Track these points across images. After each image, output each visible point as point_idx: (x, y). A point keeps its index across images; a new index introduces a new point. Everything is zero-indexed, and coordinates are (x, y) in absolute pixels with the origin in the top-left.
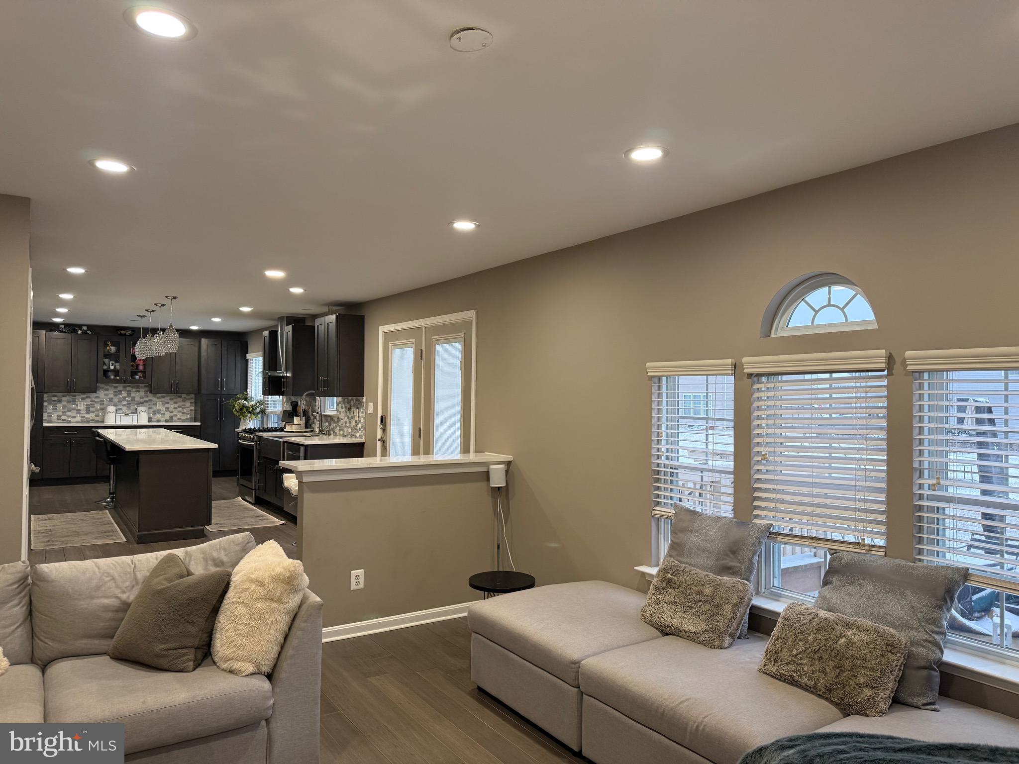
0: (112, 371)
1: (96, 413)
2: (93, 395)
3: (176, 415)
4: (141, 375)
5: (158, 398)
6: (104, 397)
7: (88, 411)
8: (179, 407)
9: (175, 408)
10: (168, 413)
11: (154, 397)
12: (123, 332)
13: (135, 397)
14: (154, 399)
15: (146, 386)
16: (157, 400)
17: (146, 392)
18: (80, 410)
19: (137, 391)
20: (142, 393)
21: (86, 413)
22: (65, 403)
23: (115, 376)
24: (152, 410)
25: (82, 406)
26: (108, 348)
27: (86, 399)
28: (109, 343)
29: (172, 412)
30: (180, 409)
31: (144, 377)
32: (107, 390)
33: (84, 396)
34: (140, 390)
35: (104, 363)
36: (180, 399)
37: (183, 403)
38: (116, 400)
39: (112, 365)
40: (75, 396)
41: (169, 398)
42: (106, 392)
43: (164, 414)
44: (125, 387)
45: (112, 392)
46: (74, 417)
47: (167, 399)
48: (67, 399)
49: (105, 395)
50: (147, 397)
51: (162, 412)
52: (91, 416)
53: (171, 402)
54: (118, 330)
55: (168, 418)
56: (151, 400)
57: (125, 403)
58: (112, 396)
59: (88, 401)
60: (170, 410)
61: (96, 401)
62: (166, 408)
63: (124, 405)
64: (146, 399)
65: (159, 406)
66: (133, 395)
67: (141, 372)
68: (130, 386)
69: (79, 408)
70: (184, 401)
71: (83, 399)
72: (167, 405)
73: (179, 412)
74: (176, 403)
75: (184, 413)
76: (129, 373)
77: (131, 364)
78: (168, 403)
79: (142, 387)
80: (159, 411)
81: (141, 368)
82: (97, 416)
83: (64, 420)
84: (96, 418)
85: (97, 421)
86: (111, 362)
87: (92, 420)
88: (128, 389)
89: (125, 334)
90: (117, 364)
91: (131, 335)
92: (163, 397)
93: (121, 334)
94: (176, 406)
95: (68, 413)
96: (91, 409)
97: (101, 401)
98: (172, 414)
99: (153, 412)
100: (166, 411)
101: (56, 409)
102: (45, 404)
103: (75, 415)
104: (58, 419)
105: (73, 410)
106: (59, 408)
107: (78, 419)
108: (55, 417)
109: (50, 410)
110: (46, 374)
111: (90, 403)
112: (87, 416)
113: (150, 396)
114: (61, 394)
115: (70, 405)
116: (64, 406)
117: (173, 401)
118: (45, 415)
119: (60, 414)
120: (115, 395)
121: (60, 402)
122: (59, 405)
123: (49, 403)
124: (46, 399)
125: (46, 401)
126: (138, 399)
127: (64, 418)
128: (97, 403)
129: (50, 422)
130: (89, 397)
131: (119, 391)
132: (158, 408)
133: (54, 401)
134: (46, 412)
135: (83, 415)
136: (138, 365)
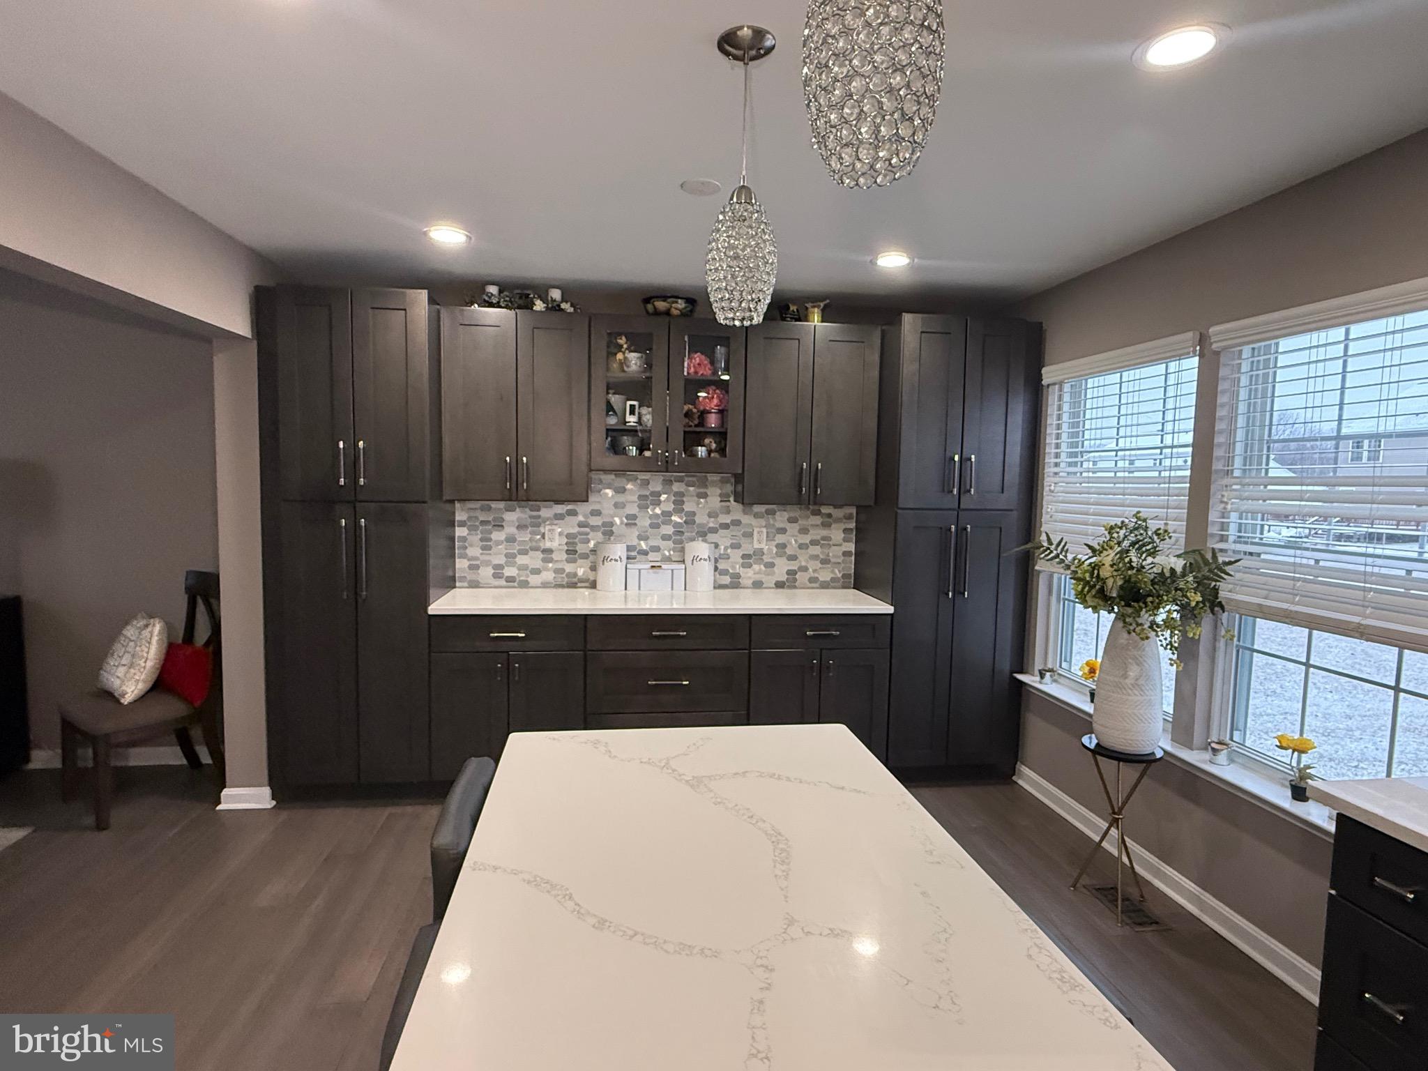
0: (632, 432)
1: (593, 557)
2: (584, 507)
3: (805, 569)
4: (714, 446)
5: (756, 516)
6: (612, 511)
7: (572, 554)
8: (814, 543)
9: (801, 546)
10: (784, 560)
11: (745, 513)
12: (661, 305)
13: (694, 514)
14: (746, 519)
15: (723, 481)
16: (754, 522)
17: (724, 498)
18: (550, 551)
19: (700, 496)
20: (714, 501)
21: (568, 561)
22: (510, 530)
23: (642, 448)
24: (739, 552)
25: (555, 537)
26: (620, 356)
27: (568, 518)
28: (622, 341)
29: (793, 558)
30: (815, 550)
31: (722, 451)
32: (621, 490)
33: (561, 509)
34: (710, 491)
35: (610, 408)
36: (817, 520)
37: (825, 532)
38: (644, 522)
39: (632, 412)
40: (538, 509)
41: (786, 515)
42: (621, 498)
43: (772, 565)
44: (668, 482)
45: (635, 498)
46: (536, 572)
47: (781, 518)
48: (518, 519)
49: (616, 505)
50: (728, 512)
51: (766, 559)
52: (580, 569)
53: (793, 529)
54: (647, 300)
55: (784, 578)
56: (737, 523)
57: (668, 530)
58: (633, 509)
59: (571, 525)
60: (789, 551)
61: (592, 523)
62: (777, 546)
63: (665, 538)
64: (726, 519)
65: (760, 541)
66: (688, 507)
67: (711, 433)
68: (680, 480)
69: (548, 545)
70: (826, 525)
71: (559, 517)
72: (780, 539)
73: (815, 557)
74: (804, 531)
75: (825, 561)
76: (677, 438)
77: (686, 408)
78: (783, 531)
79: (714, 484)
80: (760, 553)
81: (713, 421)
82: (593, 567)
83: (510, 579)
84: (592, 575)
86: (629, 403)
87: (581, 581)
88: (677, 487)
89: (667, 313)
90: (644, 410)
91: (683, 314)
92: (773, 513)
93: (657, 313)
94: (806, 539)
95: (521, 560)
96: (581, 548)
97: (604, 524)
98: (794, 566)
99: (744, 556)
100: (778, 555)
101: (490, 548)
102: (460, 532)
103: (538, 564)
104: (496, 576)
105: (536, 549)
106: (498, 543)
107: (548, 576)
108: (486, 573)
109: (474, 551)
110: (446, 440)
111: (576, 530)
112: (569, 568)
113: (737, 511)
114: (501, 505)
115: (524, 536)
116: (511, 539)
117: (796, 526)
118: (461, 564)
119: (501, 560)
120: (643, 507)
121: (499, 526)
122: (498, 536)
123: (472, 529)
124: (460, 516)
125: (462, 524)
126: (701, 519)
127: (509, 571)
128: (594, 528)
129: (475, 585)
130: (573, 513)
131: (653, 494)
132: (756, 546)
133: (483, 523)
134: (464, 556)
135: (559, 566)
136: (704, 414)
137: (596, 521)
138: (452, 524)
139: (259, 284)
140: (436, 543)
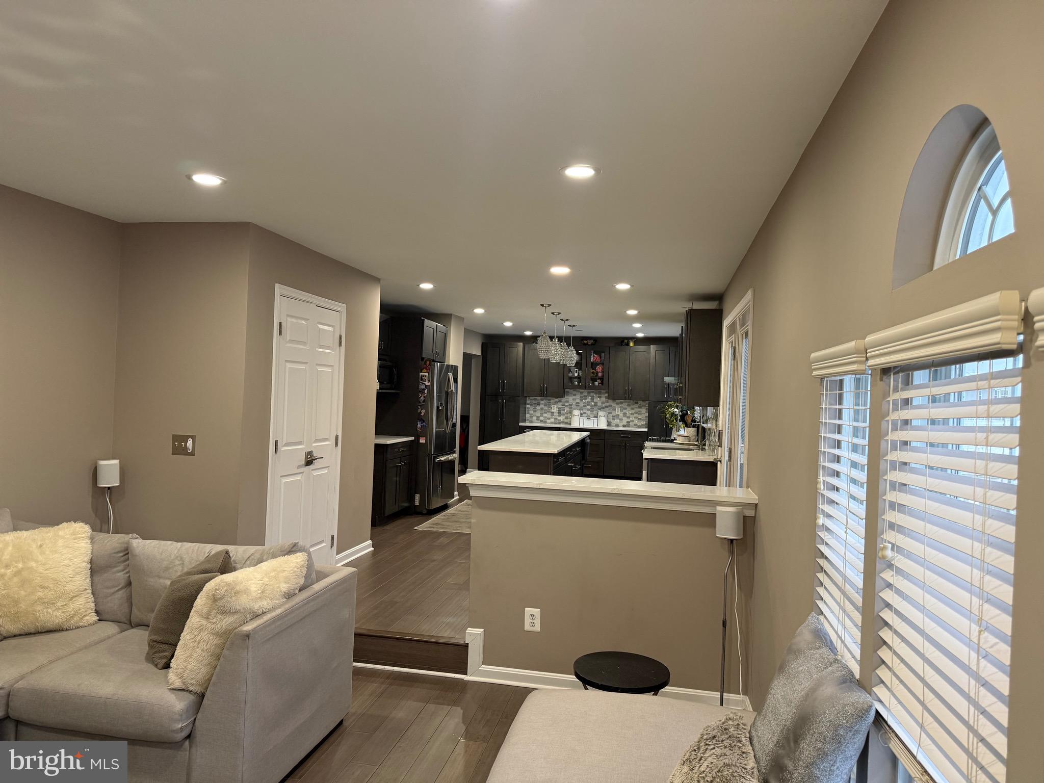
0: (576, 378)
1: (566, 415)
2: (564, 400)
3: (633, 421)
4: (600, 382)
5: (617, 404)
6: (572, 401)
7: (560, 414)
8: (636, 413)
9: (632, 414)
10: (626, 418)
11: (614, 402)
12: (585, 342)
14: (614, 405)
15: (604, 393)
16: (616, 406)
17: (606, 398)
18: (553, 413)
19: (599, 397)
20: (603, 399)
21: (558, 416)
22: (542, 406)
23: (579, 383)
24: (611, 415)
25: (555, 409)
27: (559, 403)
29: (629, 417)
30: (636, 415)
31: (602, 383)
32: (575, 395)
33: (557, 400)
34: (602, 395)
35: (570, 371)
36: (637, 406)
37: (639, 410)
38: (581, 405)
39: (576, 372)
40: (550, 400)
41: (626, 404)
42: (574, 397)
43: (622, 419)
44: (589, 393)
45: (579, 397)
46: (549, 419)
47: (625, 405)
48: (544, 403)
49: (573, 399)
50: (608, 402)
51: (620, 417)
52: (562, 418)
54: (582, 340)
55: (626, 424)
56: (610, 406)
57: (589, 407)
58: (578, 401)
59: (560, 405)
60: (627, 415)
62: (624, 413)
63: (588, 410)
64: (607, 404)
65: (618, 412)
66: (595, 400)
67: (599, 378)
68: (592, 392)
69: (553, 411)
70: (640, 407)
71: (556, 403)
72: (624, 411)
73: (635, 417)
74: (632, 409)
75: (639, 419)
76: (589, 380)
77: (592, 371)
78: (626, 409)
80: (618, 415)
81: (600, 374)
82: (566, 418)
83: (541, 421)
84: (566, 421)
85: (566, 423)
86: (576, 370)
87: (562, 422)
88: (592, 394)
89: (587, 344)
90: (580, 372)
91: (592, 344)
92: (621, 403)
93: (585, 344)
94: (633, 412)
95: (545, 415)
96: (562, 412)
97: (569, 405)
98: (629, 420)
99: (613, 416)
100: (624, 416)
101: (536, 411)
102: (528, 406)
103: (550, 416)
104: (538, 419)
105: (549, 412)
106: (538, 410)
107: (552, 420)
108: (535, 418)
109: (531, 412)
110: (525, 380)
111: (561, 407)
112: (559, 418)
113: (611, 402)
114: (540, 398)
115: (546, 408)
116: (542, 409)
117: (630, 407)
118: (528, 416)
119: (539, 415)
120: (581, 400)
121: (539, 404)
122: (538, 408)
123: (531, 405)
124: (528, 402)
125: (528, 404)
126: (599, 404)
127: (541, 418)
128: (566, 406)
129: (531, 422)
130: (560, 401)
131: (585, 396)
132: (617, 413)
133: (534, 403)
134: (529, 413)
135: (556, 417)
136: (597, 373)
137: (566, 404)
138: (525, 404)
139: (484, 342)
140: (522, 409)
